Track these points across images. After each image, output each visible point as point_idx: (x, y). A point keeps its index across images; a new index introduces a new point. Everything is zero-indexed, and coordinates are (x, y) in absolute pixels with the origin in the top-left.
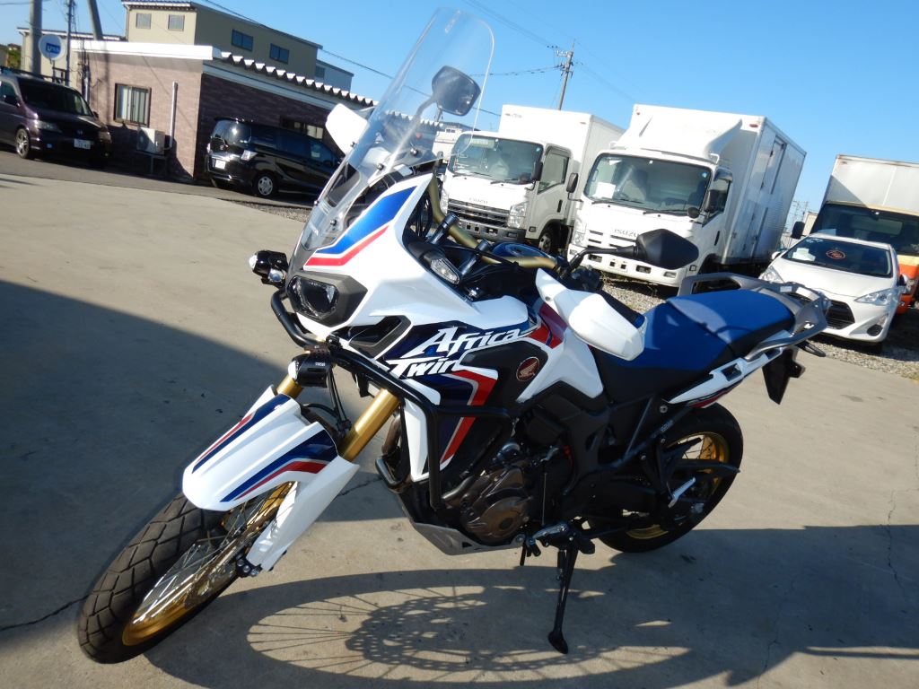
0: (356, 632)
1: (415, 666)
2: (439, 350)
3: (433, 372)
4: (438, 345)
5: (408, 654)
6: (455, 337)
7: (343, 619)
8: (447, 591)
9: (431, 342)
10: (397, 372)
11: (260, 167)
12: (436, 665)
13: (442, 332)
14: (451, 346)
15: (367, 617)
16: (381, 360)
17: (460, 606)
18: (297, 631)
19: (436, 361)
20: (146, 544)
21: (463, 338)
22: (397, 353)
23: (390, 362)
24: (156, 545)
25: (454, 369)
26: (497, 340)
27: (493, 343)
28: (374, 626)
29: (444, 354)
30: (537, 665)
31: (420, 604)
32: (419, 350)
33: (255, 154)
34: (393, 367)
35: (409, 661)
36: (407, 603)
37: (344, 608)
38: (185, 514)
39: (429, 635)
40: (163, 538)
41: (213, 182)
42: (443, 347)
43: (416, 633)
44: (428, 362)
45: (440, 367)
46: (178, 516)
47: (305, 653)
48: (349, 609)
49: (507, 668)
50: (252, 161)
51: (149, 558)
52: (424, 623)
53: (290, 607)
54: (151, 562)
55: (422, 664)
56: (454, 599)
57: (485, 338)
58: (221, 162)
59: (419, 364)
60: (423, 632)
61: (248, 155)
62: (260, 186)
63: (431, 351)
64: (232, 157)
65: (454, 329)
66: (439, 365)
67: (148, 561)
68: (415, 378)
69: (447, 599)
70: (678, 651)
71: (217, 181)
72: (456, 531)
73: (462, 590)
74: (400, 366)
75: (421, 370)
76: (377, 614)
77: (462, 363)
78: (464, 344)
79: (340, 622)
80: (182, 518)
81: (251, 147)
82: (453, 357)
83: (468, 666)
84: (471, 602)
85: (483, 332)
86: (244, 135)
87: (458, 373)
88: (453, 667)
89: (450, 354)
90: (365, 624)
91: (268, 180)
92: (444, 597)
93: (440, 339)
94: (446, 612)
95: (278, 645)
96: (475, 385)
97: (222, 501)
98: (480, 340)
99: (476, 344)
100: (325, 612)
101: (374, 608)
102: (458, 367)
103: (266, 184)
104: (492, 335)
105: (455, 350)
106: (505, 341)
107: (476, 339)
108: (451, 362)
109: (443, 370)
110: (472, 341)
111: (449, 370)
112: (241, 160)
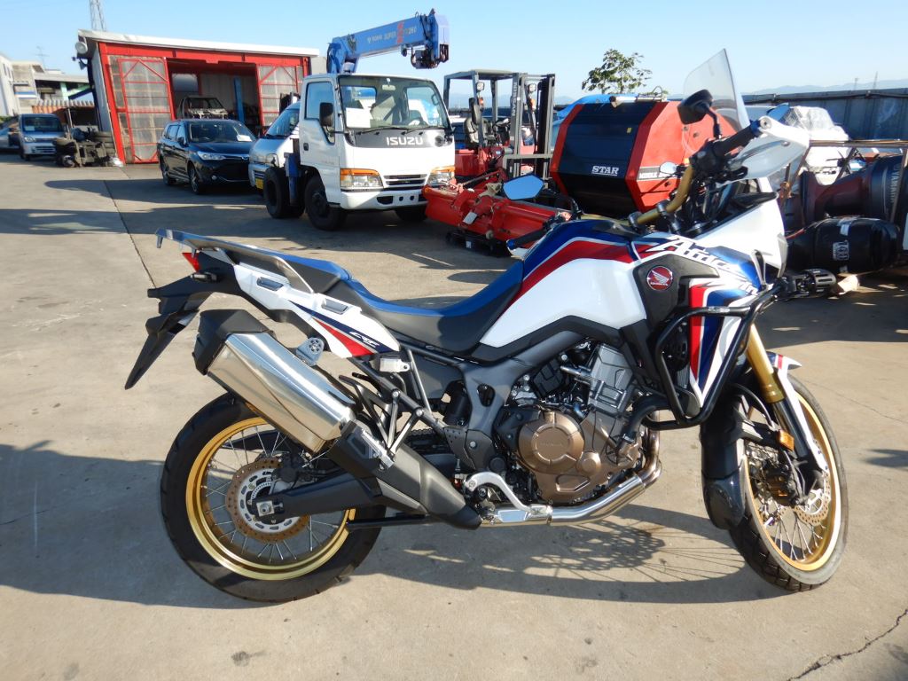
0: (656, 551)
1: (614, 524)
5: (618, 532)
7: (663, 562)
8: (564, 574)
15: (646, 561)
17: (558, 559)
28: (642, 554)
31: (597, 566)
35: (618, 527)
36: (608, 568)
37: (662, 570)
39: (596, 541)
43: (606, 544)
48: (658, 569)
52: (597, 550)
53: (715, 579)
55: (611, 525)
56: (560, 566)
60: (600, 544)
69: (568, 567)
73: (549, 572)
76: (638, 563)
79: (665, 559)
90: (648, 556)
92: (570, 569)
94: (576, 556)
100: (681, 570)
101: (639, 568)
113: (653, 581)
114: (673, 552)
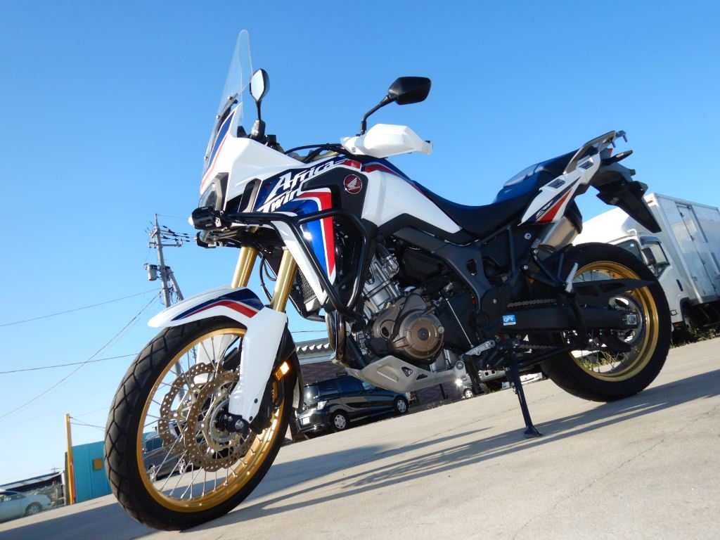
2: (284, 189)
3: (286, 201)
4: (283, 187)
6: (292, 178)
9: (278, 186)
10: (266, 212)
11: (332, 410)
13: (282, 178)
14: (291, 183)
19: (285, 195)
21: (297, 177)
22: (260, 201)
23: (259, 210)
25: (298, 195)
27: (318, 173)
29: (289, 189)
32: (273, 193)
33: (325, 402)
41: (306, 436)
42: (286, 186)
44: (280, 198)
45: (289, 197)
50: (326, 408)
54: (134, 377)
57: (311, 172)
58: (306, 420)
59: (275, 202)
61: (321, 405)
62: (336, 423)
63: (280, 191)
64: (312, 411)
65: (290, 174)
66: (287, 196)
68: (276, 210)
71: (307, 434)
72: (390, 356)
74: (266, 208)
75: (278, 205)
77: (302, 190)
78: (299, 179)
81: (321, 399)
82: (294, 189)
86: (315, 393)
87: (301, 196)
89: (292, 188)
91: (341, 417)
93: (283, 182)
96: (317, 200)
97: (172, 320)
98: (309, 174)
99: (307, 177)
102: (300, 193)
103: (340, 420)
104: (315, 168)
105: (294, 184)
106: (326, 170)
107: (305, 174)
108: (295, 192)
109: (291, 198)
110: (303, 176)
111: (295, 196)
112: (318, 411)
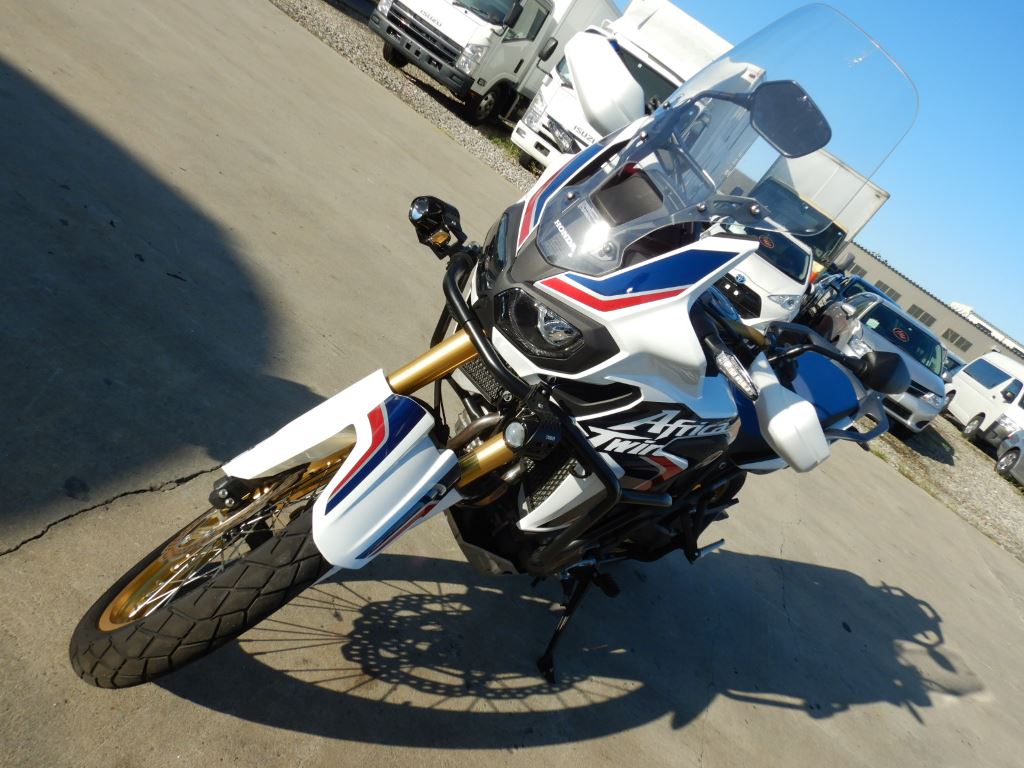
0: (350, 635)
1: (413, 686)
2: (651, 431)
3: (633, 452)
4: (652, 426)
5: (406, 669)
6: (672, 422)
7: (338, 616)
8: (432, 588)
9: (647, 421)
10: (595, 442)
12: (434, 687)
14: (665, 428)
15: (359, 615)
16: (584, 424)
17: (447, 609)
18: (290, 628)
19: (642, 441)
20: (244, 593)
21: (679, 423)
23: (593, 429)
24: (258, 595)
25: (654, 454)
26: (706, 431)
27: (702, 434)
28: (366, 627)
29: (654, 436)
30: (522, 693)
31: (408, 602)
34: (594, 435)
35: (407, 679)
36: (395, 600)
37: (336, 601)
38: (301, 560)
39: (423, 646)
40: (268, 588)
42: (655, 429)
43: (409, 641)
44: (633, 441)
45: (642, 449)
46: (291, 562)
47: (305, 661)
48: (342, 603)
49: (498, 695)
51: (245, 610)
52: (412, 628)
55: (419, 685)
56: (441, 599)
57: (698, 428)
59: (623, 440)
60: (416, 642)
63: (642, 431)
65: (676, 413)
66: (644, 445)
67: (243, 614)
69: (434, 599)
70: (633, 685)
73: (446, 588)
74: (601, 437)
75: (621, 447)
76: (366, 612)
77: (666, 450)
78: (678, 429)
79: (335, 620)
80: (297, 564)
82: (659, 442)
83: (464, 691)
84: (457, 605)
85: (699, 420)
87: (657, 459)
88: (449, 691)
89: (659, 437)
90: (357, 623)
92: (431, 595)
93: (657, 420)
94: (433, 617)
95: (273, 646)
96: (662, 471)
97: (357, 558)
98: (693, 429)
99: (688, 433)
100: (317, 604)
101: (363, 604)
102: (660, 453)
104: (707, 425)
105: (666, 434)
106: (714, 433)
107: (690, 427)
108: (656, 446)
109: (644, 453)
110: (686, 428)
111: (649, 454)
113: (347, 584)
114: (329, 637)
